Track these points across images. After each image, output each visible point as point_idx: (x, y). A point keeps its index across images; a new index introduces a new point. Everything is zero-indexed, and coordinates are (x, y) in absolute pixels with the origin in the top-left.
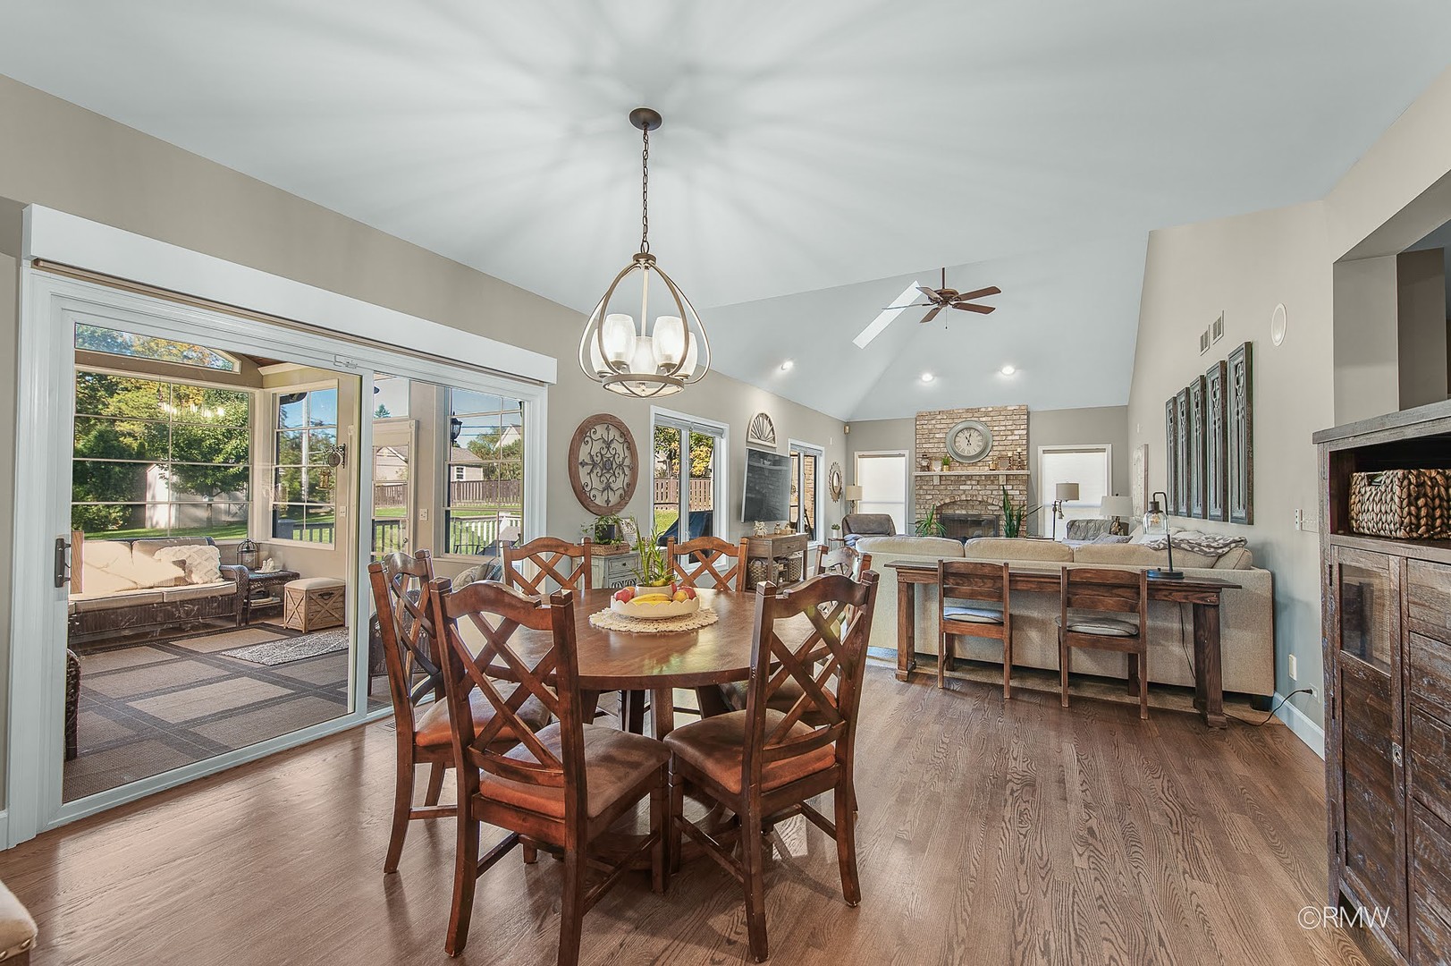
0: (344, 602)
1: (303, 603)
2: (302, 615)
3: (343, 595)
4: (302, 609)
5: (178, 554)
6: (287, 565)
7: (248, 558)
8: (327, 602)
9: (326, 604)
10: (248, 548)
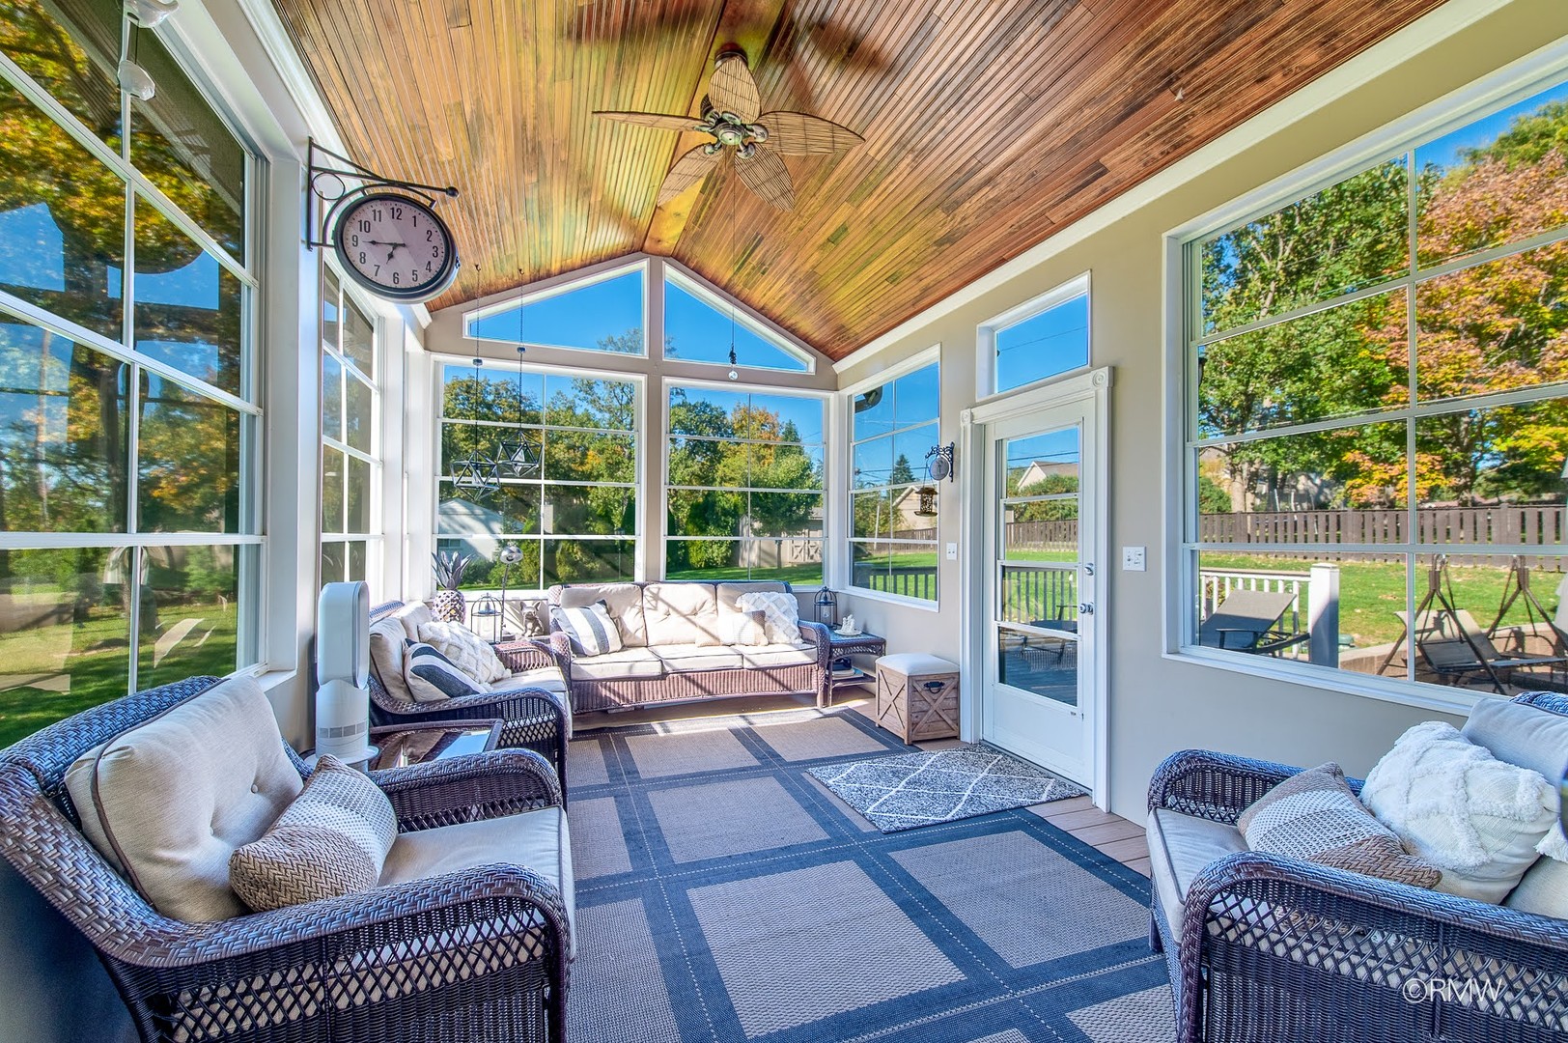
0: (957, 699)
1: (904, 694)
2: (904, 715)
3: (957, 688)
4: (903, 703)
5: (757, 603)
6: (868, 627)
7: (826, 611)
8: (935, 697)
9: (935, 701)
10: (826, 598)
